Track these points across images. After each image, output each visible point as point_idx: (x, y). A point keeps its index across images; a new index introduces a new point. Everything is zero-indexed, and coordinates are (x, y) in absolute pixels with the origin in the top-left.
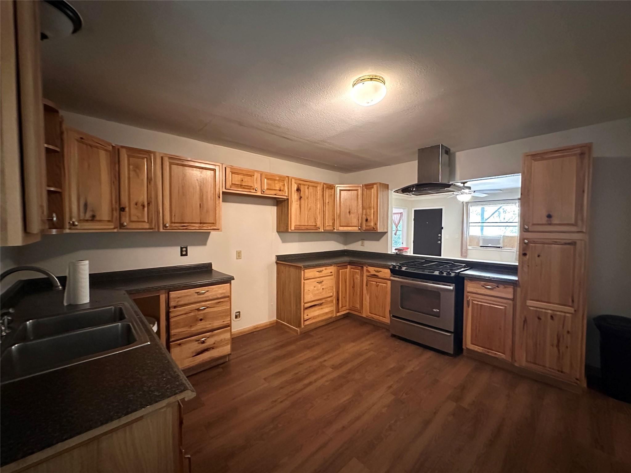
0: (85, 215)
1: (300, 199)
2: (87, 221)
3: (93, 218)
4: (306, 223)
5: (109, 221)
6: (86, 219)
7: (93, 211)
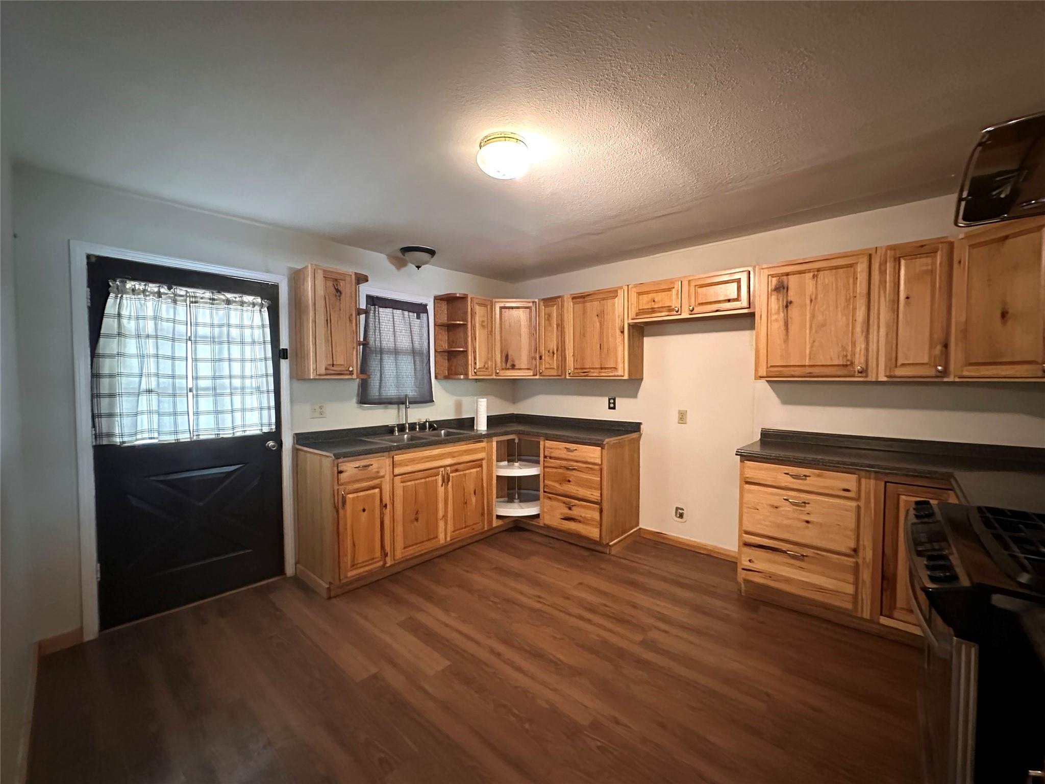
0: (506, 365)
1: (787, 306)
2: (508, 369)
3: (513, 367)
4: (807, 361)
5: (528, 369)
6: (507, 367)
7: (513, 361)
